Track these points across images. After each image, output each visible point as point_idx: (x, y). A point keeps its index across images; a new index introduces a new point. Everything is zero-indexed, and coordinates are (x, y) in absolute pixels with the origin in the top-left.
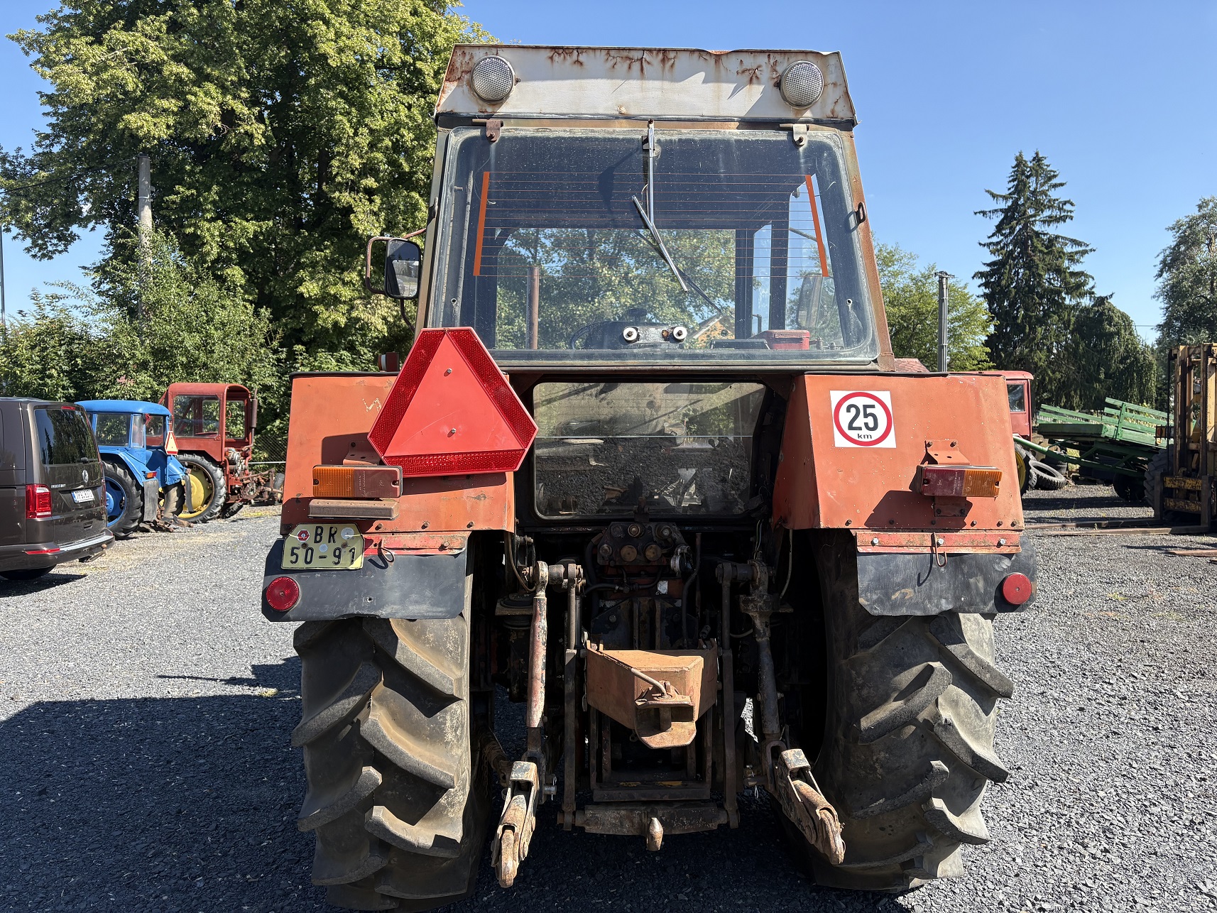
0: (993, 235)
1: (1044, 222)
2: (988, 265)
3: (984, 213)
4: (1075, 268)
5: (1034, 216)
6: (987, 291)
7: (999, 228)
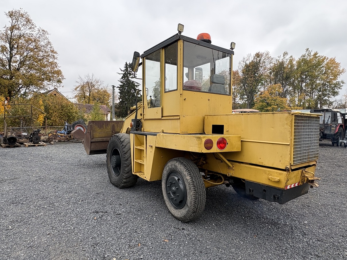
0: (121, 79)
1: (131, 78)
2: (120, 85)
3: (119, 74)
4: (137, 88)
5: (129, 76)
6: (120, 91)
7: (122, 78)
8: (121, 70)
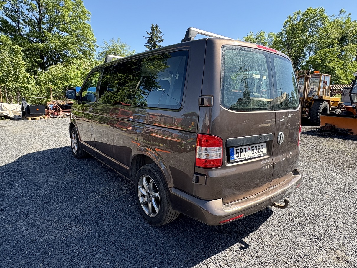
1: (158, 42)
3: (145, 37)
5: (156, 40)
7: (148, 41)
8: (148, 33)
